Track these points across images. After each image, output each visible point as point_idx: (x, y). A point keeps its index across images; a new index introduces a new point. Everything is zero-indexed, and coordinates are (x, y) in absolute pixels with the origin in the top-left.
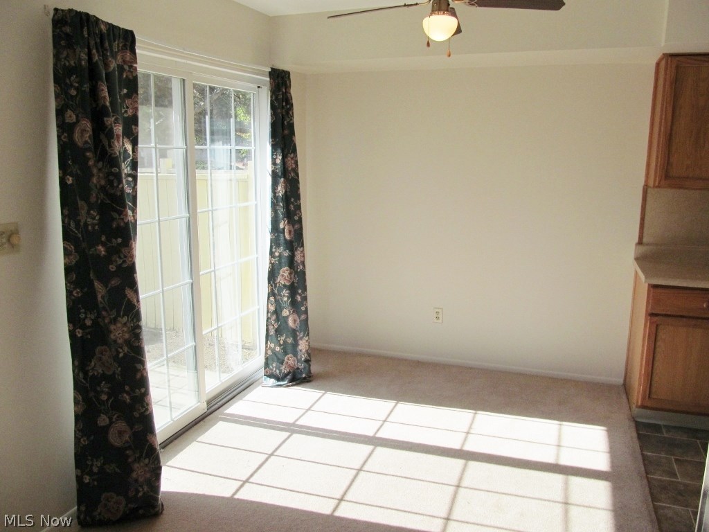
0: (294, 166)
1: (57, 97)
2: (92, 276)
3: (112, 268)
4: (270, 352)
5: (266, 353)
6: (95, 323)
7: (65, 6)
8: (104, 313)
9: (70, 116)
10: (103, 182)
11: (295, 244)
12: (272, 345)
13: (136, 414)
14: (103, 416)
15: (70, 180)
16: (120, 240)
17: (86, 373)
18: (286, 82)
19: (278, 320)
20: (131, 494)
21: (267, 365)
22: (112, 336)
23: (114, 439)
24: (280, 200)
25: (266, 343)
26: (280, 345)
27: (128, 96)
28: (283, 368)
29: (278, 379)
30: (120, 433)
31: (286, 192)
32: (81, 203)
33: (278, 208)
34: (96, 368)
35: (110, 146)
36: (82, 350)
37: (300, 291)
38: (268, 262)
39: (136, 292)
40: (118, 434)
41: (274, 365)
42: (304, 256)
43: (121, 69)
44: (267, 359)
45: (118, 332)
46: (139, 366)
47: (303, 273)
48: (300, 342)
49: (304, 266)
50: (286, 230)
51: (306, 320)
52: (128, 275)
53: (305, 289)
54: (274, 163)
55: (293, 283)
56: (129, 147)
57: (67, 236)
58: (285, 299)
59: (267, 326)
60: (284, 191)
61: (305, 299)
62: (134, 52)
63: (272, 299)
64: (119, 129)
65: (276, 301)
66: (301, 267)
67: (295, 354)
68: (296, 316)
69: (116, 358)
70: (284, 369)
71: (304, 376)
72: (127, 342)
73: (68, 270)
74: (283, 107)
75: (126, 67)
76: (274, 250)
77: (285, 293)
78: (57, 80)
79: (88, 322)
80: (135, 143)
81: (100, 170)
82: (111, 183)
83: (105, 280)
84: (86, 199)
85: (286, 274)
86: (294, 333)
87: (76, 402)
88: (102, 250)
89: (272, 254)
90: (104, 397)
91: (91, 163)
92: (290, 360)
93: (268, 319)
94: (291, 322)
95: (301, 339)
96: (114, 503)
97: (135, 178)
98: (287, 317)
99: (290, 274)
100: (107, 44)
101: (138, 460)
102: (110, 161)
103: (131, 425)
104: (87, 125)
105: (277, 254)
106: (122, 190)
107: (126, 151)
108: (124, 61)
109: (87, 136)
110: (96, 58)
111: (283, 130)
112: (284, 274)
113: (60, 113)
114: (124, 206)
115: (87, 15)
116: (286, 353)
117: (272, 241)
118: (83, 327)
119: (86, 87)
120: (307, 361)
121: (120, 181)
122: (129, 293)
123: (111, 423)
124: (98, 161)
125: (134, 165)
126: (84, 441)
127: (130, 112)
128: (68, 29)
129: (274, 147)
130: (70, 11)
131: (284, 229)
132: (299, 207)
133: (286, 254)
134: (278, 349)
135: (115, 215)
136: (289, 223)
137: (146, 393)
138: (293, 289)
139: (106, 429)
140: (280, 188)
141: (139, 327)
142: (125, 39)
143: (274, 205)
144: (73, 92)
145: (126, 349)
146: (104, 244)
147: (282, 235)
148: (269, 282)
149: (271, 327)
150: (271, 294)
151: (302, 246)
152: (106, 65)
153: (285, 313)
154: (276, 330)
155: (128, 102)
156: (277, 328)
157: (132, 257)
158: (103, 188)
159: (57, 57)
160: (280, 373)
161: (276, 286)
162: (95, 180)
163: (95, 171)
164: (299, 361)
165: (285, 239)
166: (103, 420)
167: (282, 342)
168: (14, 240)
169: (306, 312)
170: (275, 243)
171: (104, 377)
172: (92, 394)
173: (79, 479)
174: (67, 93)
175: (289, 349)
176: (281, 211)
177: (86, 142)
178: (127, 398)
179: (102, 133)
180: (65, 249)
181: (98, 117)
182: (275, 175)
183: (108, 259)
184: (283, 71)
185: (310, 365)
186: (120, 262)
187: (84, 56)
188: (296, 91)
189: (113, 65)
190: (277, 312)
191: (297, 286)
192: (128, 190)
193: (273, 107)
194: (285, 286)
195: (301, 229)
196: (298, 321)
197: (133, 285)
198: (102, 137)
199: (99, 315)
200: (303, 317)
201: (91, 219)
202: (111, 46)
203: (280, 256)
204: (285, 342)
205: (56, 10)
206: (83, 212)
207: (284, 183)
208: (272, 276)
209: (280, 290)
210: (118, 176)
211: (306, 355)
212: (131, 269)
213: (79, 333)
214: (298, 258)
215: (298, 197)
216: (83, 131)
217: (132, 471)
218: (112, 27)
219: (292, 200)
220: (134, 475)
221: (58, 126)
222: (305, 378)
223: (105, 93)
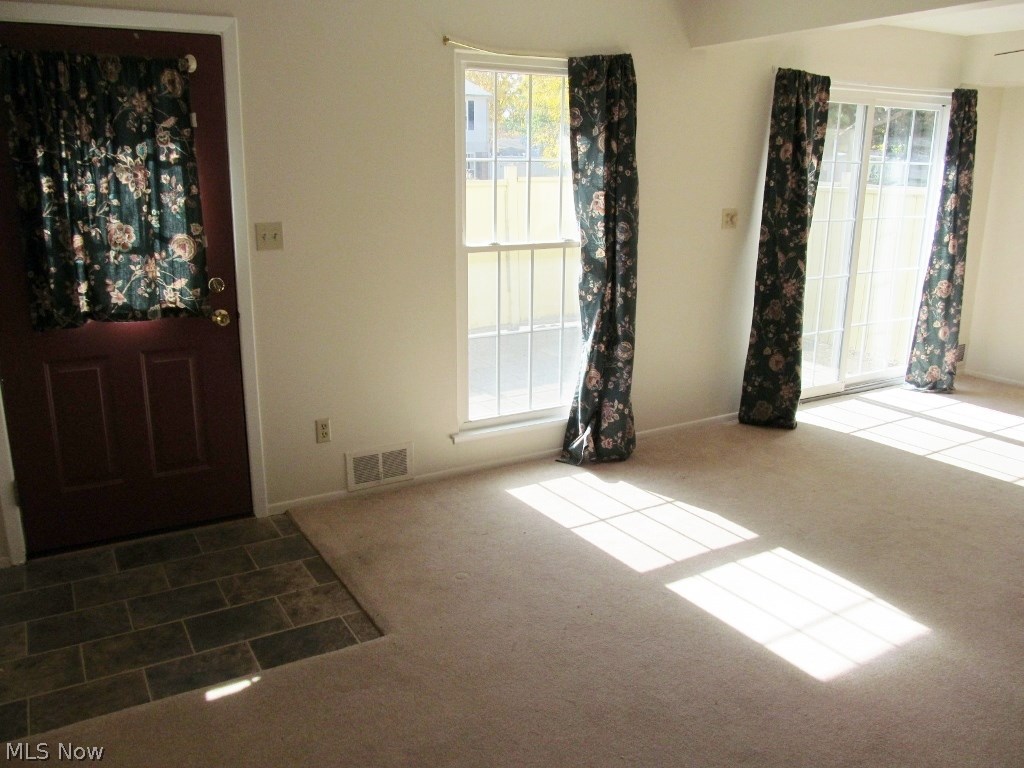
0: (966, 182)
1: (772, 126)
2: (777, 249)
3: (792, 245)
4: (914, 359)
5: (911, 359)
6: (773, 283)
7: (785, 66)
8: (781, 275)
9: (780, 141)
10: (794, 186)
11: (957, 258)
12: (918, 353)
13: (791, 350)
14: (768, 348)
15: (772, 184)
16: (799, 226)
17: (761, 317)
18: (970, 101)
19: (928, 329)
20: (778, 404)
21: (909, 371)
22: (784, 292)
23: (772, 365)
24: (947, 214)
25: (913, 349)
26: (926, 354)
27: (820, 124)
28: (925, 376)
29: (918, 386)
30: (777, 362)
31: (956, 208)
32: (778, 199)
33: (944, 222)
34: (768, 314)
35: (803, 161)
36: (761, 301)
37: (954, 304)
38: (926, 271)
39: (805, 263)
40: (776, 363)
41: (917, 372)
42: (964, 271)
43: (817, 105)
44: (910, 365)
45: (789, 289)
46: (798, 315)
47: (961, 287)
48: (947, 354)
49: (963, 280)
50: (951, 244)
51: (957, 332)
52: (801, 251)
53: (960, 302)
54: (946, 179)
55: (949, 297)
56: (815, 162)
57: (765, 221)
58: (939, 311)
59: (916, 333)
60: (953, 206)
61: (959, 312)
62: (828, 92)
63: (925, 308)
64: (810, 149)
65: (929, 312)
66: (959, 280)
67: (940, 366)
68: (947, 329)
69: (784, 308)
70: (927, 378)
71: (945, 387)
72: (794, 297)
73: (761, 244)
74: (963, 126)
75: (821, 104)
76: (934, 262)
77: (940, 305)
78: (774, 116)
79: (769, 282)
80: (820, 159)
81: (793, 177)
82: (799, 187)
83: (785, 252)
84: (782, 195)
85: (944, 287)
86: (942, 345)
87: (752, 336)
88: (786, 231)
89: (931, 265)
90: (771, 335)
91: (788, 172)
92: (934, 370)
93: (917, 326)
94: (941, 334)
95: (948, 350)
96: (765, 409)
97: (816, 184)
98: (939, 329)
99: (948, 287)
100: (810, 90)
101: (786, 383)
102: (801, 171)
103: (785, 356)
104: (790, 147)
105: (937, 267)
106: (806, 192)
107: (812, 164)
108: (820, 99)
109: (788, 155)
110: (802, 101)
111: (960, 148)
112: (941, 288)
113: (773, 138)
114: (806, 203)
115: (799, 72)
116: (930, 363)
117: (933, 254)
118: (765, 285)
119: (793, 121)
120: (951, 374)
121: (806, 186)
122: (800, 263)
123: (773, 354)
124: (793, 171)
125: (817, 175)
126: (753, 363)
127: (819, 137)
128: (785, 82)
129: (948, 164)
130: (789, 70)
131: (948, 243)
132: (966, 223)
133: (947, 267)
134: (923, 357)
135: (799, 209)
136: (954, 237)
137: (800, 336)
138: (948, 302)
139: (768, 358)
140: (949, 203)
141: (803, 288)
142: (823, 83)
143: (941, 218)
144: (783, 124)
145: (791, 301)
146: (789, 228)
147: (945, 249)
148: (924, 292)
149: (919, 335)
150: (925, 303)
151: (964, 260)
152: (808, 104)
153: (937, 324)
154: (925, 339)
155: (819, 129)
156: (926, 337)
157: (806, 238)
158: (793, 190)
159: (776, 100)
160: (922, 381)
161: (931, 297)
162: (789, 184)
163: (790, 178)
164: (942, 372)
165: (948, 253)
166: (767, 351)
167: (928, 352)
168: (735, 219)
169: (958, 325)
170: (936, 255)
171: (773, 322)
172: (763, 332)
173: (745, 389)
174: (779, 125)
175: (935, 359)
176: (948, 224)
177: (788, 158)
178: (786, 336)
179: (799, 151)
180: (762, 231)
181: (798, 142)
182: (945, 191)
183: (790, 239)
184: (969, 90)
185: (953, 379)
186: (797, 241)
187: (794, 100)
188: (982, 109)
189: (812, 104)
190: (929, 322)
191: (954, 299)
192: (810, 193)
193: (952, 125)
194: (941, 298)
195: (965, 243)
196: (948, 334)
197: (803, 258)
198: (799, 155)
199: (778, 278)
200: (954, 329)
201: (783, 210)
202: (812, 91)
203: (940, 269)
204: (932, 352)
205: (780, 69)
206: (778, 206)
207: (955, 198)
208: (929, 285)
209: (935, 302)
210: (805, 182)
211: (950, 367)
212: (803, 248)
213: (762, 288)
214: (958, 271)
215: (967, 213)
216: (786, 151)
217: (780, 390)
218: (815, 77)
219: (960, 215)
220: (781, 393)
221: (770, 147)
222: (945, 389)
223: (804, 125)
